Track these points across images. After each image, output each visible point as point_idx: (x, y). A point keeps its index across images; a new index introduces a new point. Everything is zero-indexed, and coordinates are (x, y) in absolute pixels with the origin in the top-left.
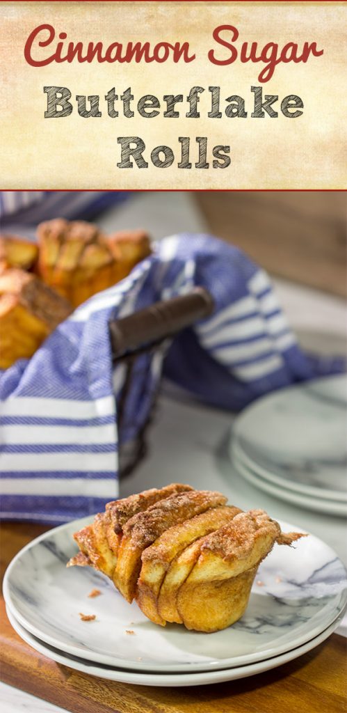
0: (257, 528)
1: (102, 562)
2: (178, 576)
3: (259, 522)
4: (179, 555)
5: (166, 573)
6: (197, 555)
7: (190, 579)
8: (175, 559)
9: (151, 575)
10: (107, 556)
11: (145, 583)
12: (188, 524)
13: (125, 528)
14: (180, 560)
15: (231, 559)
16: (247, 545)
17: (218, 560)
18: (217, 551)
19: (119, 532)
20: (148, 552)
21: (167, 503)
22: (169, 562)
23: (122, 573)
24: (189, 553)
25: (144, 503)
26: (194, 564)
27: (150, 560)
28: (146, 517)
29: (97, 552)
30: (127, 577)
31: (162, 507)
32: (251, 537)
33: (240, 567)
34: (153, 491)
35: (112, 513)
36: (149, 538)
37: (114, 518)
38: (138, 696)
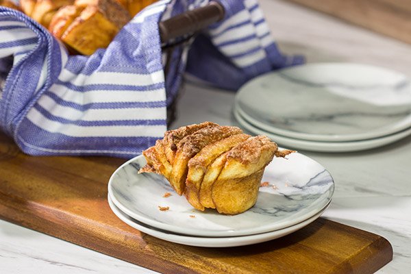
0: (262, 145)
1: (163, 168)
2: (211, 176)
3: (264, 142)
4: (212, 162)
5: (204, 174)
6: (224, 162)
7: (220, 178)
8: (210, 165)
9: (194, 176)
10: (166, 165)
11: (190, 182)
12: (218, 144)
13: (178, 145)
14: (213, 165)
15: (246, 163)
16: (257, 155)
17: (238, 164)
18: (237, 158)
19: (174, 149)
20: (192, 161)
21: (205, 131)
22: (206, 167)
23: (176, 174)
24: (219, 161)
25: (189, 132)
26: (222, 167)
27: (193, 166)
28: (193, 138)
29: (159, 162)
30: (180, 177)
31: (202, 133)
32: (259, 150)
33: (252, 169)
34: (195, 125)
35: (169, 137)
36: (194, 150)
37: (170, 140)
38: (194, 254)
